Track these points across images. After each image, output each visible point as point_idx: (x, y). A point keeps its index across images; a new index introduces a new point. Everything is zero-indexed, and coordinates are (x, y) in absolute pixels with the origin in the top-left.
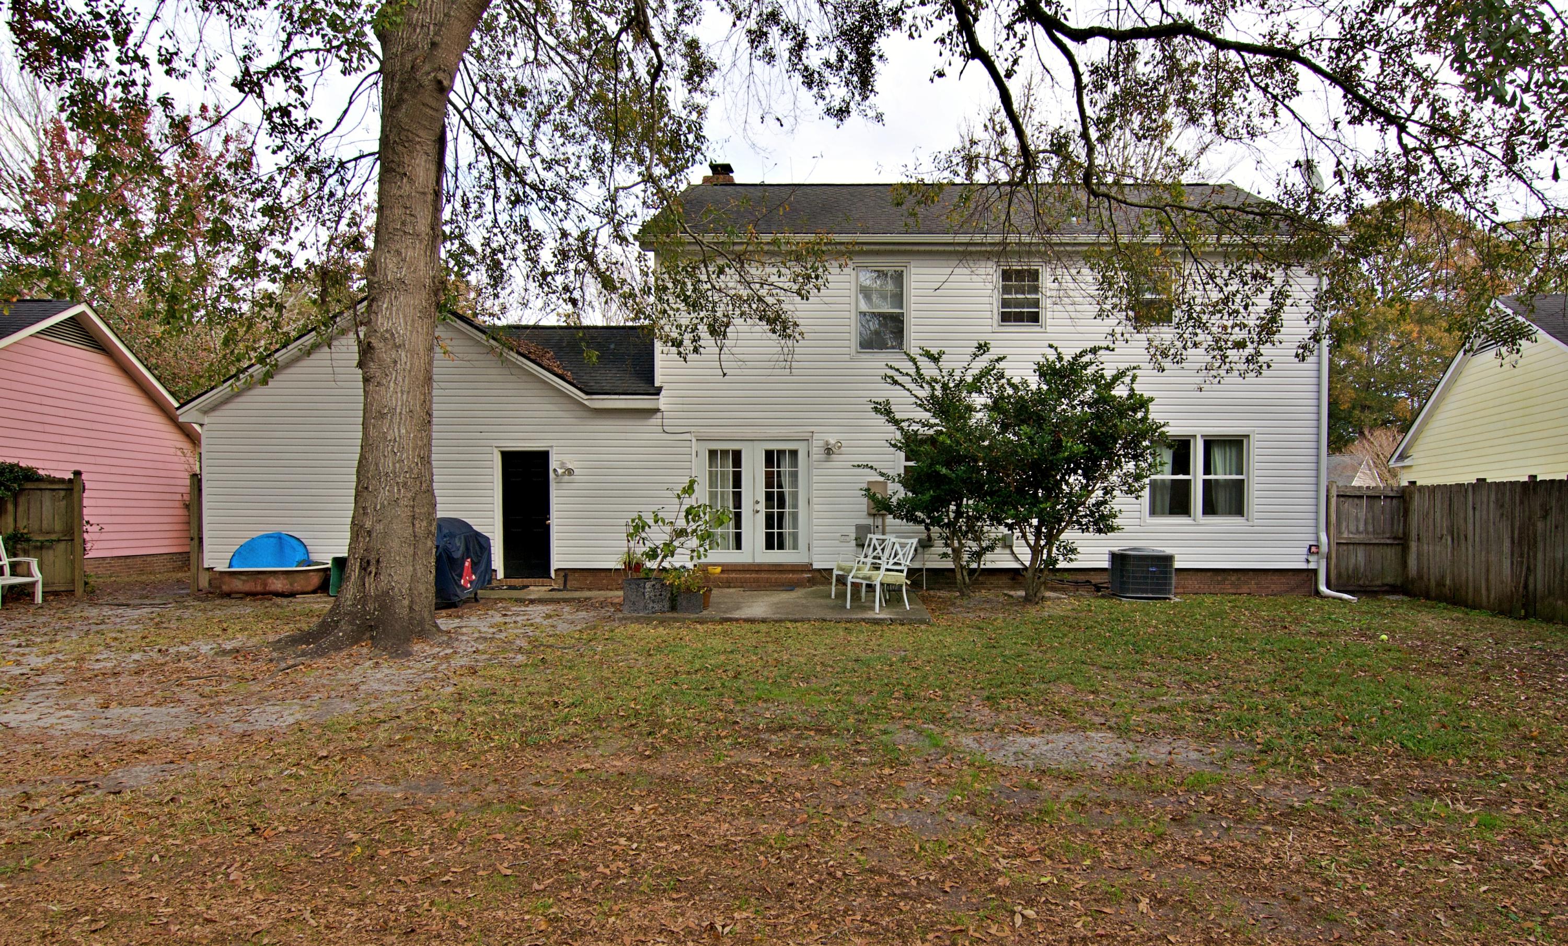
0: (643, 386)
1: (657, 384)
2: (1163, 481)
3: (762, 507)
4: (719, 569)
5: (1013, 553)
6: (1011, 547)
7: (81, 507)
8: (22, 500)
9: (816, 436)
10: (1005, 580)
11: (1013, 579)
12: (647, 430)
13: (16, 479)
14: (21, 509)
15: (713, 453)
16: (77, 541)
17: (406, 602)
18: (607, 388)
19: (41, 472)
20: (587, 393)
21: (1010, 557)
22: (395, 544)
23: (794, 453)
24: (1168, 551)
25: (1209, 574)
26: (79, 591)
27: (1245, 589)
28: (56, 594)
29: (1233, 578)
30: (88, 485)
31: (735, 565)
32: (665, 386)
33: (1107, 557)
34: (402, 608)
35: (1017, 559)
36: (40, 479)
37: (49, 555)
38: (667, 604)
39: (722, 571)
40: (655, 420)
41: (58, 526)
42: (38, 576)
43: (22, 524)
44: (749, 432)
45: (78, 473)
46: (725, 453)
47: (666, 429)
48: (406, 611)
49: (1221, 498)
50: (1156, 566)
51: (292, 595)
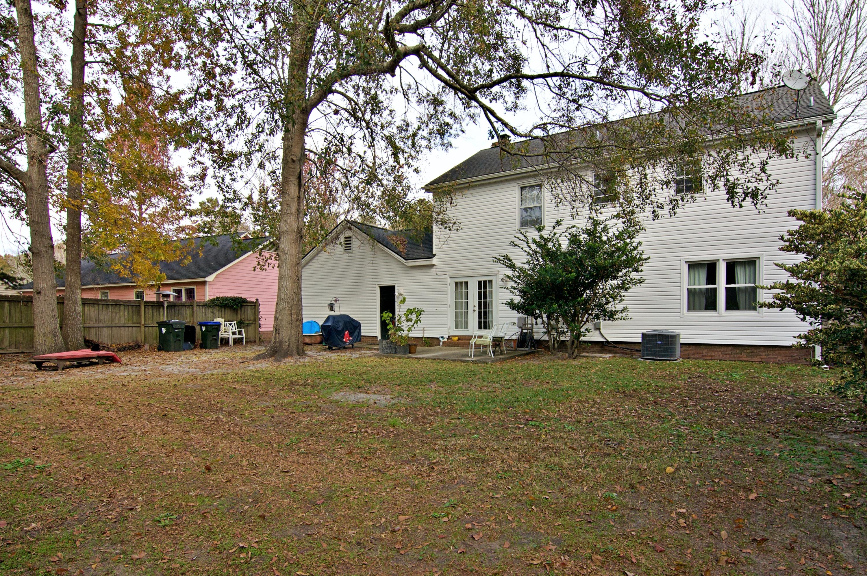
0: (429, 255)
1: (434, 253)
2: (700, 289)
3: (477, 308)
4: (456, 338)
5: (600, 333)
6: (599, 329)
7: (259, 312)
8: (243, 309)
9: (500, 273)
10: (597, 347)
11: (602, 347)
12: (430, 274)
13: (240, 302)
14: (243, 312)
15: (456, 283)
16: (257, 323)
17: (287, 344)
18: (414, 257)
19: (248, 300)
20: (406, 260)
21: (599, 335)
22: (284, 323)
23: (491, 282)
24: (677, 332)
25: (730, 348)
26: (257, 341)
27: (757, 359)
28: (251, 342)
29: (748, 351)
30: (261, 303)
31: (465, 336)
32: (437, 254)
33: (640, 335)
34: (285, 346)
35: (603, 336)
36: (248, 302)
37: (249, 328)
38: (394, 351)
39: (459, 339)
40: (433, 270)
41: (252, 319)
42: (244, 335)
43: (243, 317)
44: (471, 273)
45: (257, 300)
46: (461, 283)
47: (438, 273)
48: (287, 347)
49: (742, 299)
50: (662, 341)
51: (311, 345)
